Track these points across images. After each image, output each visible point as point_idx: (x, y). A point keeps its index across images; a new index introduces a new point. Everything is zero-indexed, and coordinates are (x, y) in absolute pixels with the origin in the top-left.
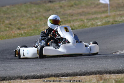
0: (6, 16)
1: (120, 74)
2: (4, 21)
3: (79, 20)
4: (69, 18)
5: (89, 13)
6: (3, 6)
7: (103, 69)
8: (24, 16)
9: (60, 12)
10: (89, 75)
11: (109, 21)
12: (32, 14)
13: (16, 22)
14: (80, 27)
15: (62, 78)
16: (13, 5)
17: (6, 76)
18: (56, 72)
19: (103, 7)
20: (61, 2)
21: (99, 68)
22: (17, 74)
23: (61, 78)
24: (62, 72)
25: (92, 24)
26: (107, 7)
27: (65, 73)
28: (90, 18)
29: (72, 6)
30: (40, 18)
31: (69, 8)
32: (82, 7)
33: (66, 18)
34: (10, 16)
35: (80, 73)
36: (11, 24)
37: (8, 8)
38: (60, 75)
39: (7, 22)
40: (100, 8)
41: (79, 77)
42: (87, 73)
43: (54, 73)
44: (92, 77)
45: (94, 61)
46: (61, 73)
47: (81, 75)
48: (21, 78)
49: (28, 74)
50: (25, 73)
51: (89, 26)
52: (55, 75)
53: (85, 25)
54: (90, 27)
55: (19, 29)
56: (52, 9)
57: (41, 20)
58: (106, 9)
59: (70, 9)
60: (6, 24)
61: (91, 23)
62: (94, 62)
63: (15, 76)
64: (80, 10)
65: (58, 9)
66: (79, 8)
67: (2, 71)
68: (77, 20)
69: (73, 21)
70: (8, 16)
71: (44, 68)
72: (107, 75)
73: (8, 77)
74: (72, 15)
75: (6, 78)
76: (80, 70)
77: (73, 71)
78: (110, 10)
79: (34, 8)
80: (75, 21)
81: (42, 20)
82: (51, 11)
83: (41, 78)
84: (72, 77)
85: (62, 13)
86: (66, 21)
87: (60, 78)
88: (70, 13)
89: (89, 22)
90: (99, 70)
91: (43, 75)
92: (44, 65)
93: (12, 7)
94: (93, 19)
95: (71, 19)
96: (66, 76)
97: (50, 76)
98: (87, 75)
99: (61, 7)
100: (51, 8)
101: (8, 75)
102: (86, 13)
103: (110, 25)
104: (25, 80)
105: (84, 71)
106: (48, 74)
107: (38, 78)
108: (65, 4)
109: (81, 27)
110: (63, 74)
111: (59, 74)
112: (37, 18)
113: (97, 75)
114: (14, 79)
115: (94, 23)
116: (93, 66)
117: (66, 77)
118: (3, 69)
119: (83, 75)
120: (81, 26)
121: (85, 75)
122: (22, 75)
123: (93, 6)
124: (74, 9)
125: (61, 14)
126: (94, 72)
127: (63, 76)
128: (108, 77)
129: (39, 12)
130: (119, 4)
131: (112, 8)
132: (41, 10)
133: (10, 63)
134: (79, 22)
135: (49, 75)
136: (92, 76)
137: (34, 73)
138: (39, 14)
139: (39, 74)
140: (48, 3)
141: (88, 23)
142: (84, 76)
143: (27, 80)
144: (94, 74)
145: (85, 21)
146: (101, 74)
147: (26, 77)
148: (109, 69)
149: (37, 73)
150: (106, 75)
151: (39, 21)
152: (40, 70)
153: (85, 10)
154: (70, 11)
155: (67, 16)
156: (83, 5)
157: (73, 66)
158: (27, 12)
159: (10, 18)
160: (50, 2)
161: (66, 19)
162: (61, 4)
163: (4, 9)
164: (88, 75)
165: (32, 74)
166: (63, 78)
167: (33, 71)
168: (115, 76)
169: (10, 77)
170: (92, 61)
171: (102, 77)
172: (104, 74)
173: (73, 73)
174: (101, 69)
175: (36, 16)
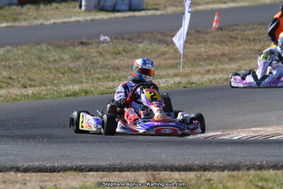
1: (188, 173)
7: (160, 162)
8: (35, 66)
11: (180, 83)
12: (49, 62)
18: (79, 163)
19: (172, 58)
20: (101, 46)
21: (153, 160)
22: (11, 163)
24: (89, 164)
26: (180, 58)
30: (62, 70)
34: (12, 65)
36: (10, 78)
38: (85, 168)
40: (166, 59)
47: (121, 170)
48: (18, 170)
55: (25, 87)
57: (63, 73)
58: (176, 61)
59: (115, 59)
65: (96, 57)
72: (167, 172)
74: (118, 69)
76: (120, 161)
78: (184, 63)
79: (54, 53)
81: (66, 75)
82: (82, 59)
83: (51, 172)
84: (105, 173)
85: (101, 64)
88: (115, 66)
90: (153, 163)
95: (115, 75)
96: (96, 171)
99: (101, 54)
100: (83, 54)
103: (181, 88)
104: (23, 174)
106: (64, 166)
107: (47, 172)
112: (57, 70)
113: (149, 173)
117: (95, 173)
119: (125, 171)
121: (128, 170)
123: (156, 55)
124: (122, 58)
127: (91, 170)
128: (167, 177)
129: (62, 60)
130: (199, 54)
131: (187, 60)
132: (66, 57)
135: (66, 167)
136: (140, 173)
138: (61, 64)
140: (78, 46)
142: (126, 173)
143: (27, 174)
146: (155, 171)
147: (26, 168)
148: (171, 163)
150: (163, 172)
151: (61, 76)
154: (116, 62)
158: (40, 58)
160: (82, 43)
161: (107, 75)
165: (37, 164)
166: (91, 173)
168: (180, 175)
171: (157, 176)
172: (162, 170)
174: (157, 162)
175: (57, 66)
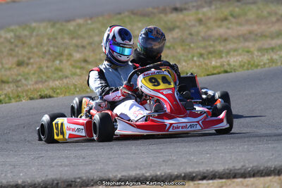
0: (74, 41)
2: (70, 55)
3: (240, 51)
4: (219, 48)
5: (263, 36)
6: (68, 21)
9: (198, 33)
10: (264, 176)
13: (98, 57)
14: (244, 66)
15: (200, 182)
16: (91, 18)
17: (75, 178)
23: (199, 184)
25: (272, 61)
27: (207, 170)
28: (266, 46)
29: (226, 19)
31: (218, 23)
32: (248, 22)
33: (211, 45)
35: (243, 171)
37: (79, 26)
39: (77, 56)
41: (241, 182)
42: (258, 172)
43: (184, 171)
44: (271, 181)
45: (275, 145)
46: (200, 171)
49: (124, 174)
50: (117, 171)
51: (265, 64)
52: (184, 176)
53: (256, 63)
54: (267, 66)
56: (179, 27)
60: (76, 61)
61: (269, 57)
62: (274, 147)
63: (95, 177)
64: (244, 29)
66: (241, 25)
67: (66, 166)
68: (235, 50)
69: (228, 53)
70: (79, 42)
71: (161, 160)
73: (78, 180)
75: (75, 182)
77: (227, 167)
80: (232, 53)
86: (210, 53)
87: (196, 182)
89: (264, 55)
91: (157, 175)
92: (161, 152)
93: (89, 22)
94: (273, 49)
97: (173, 178)
98: (258, 176)
101: (79, 176)
102: (256, 35)
105: (251, 166)
108: (210, 14)
109: (245, 68)
110: (204, 173)
111: (193, 172)
114: (92, 185)
115: (275, 57)
116: (273, 155)
118: (67, 163)
120: (246, 65)
122: (111, 176)
125: (200, 38)
126: (275, 169)
133: (82, 149)
134: (240, 55)
137: (138, 172)
139: (148, 174)
141: (262, 58)
144: (275, 175)
145: (256, 53)
149: (144, 172)
152: (151, 165)
153: (255, 27)
155: (214, 42)
156: (251, 16)
157: (227, 155)
159: (84, 47)
162: (200, 16)
163: (71, 26)
164: (261, 176)
167: (136, 167)
169: (83, 181)
170: (269, 145)
173: (227, 171)
